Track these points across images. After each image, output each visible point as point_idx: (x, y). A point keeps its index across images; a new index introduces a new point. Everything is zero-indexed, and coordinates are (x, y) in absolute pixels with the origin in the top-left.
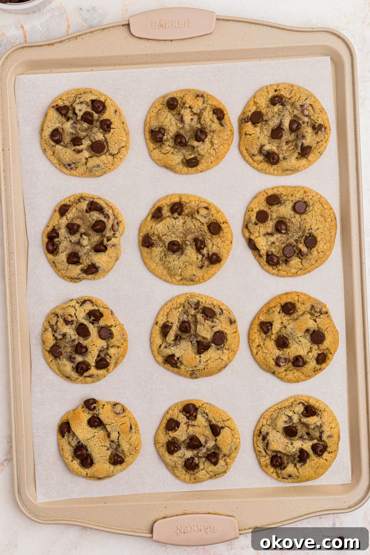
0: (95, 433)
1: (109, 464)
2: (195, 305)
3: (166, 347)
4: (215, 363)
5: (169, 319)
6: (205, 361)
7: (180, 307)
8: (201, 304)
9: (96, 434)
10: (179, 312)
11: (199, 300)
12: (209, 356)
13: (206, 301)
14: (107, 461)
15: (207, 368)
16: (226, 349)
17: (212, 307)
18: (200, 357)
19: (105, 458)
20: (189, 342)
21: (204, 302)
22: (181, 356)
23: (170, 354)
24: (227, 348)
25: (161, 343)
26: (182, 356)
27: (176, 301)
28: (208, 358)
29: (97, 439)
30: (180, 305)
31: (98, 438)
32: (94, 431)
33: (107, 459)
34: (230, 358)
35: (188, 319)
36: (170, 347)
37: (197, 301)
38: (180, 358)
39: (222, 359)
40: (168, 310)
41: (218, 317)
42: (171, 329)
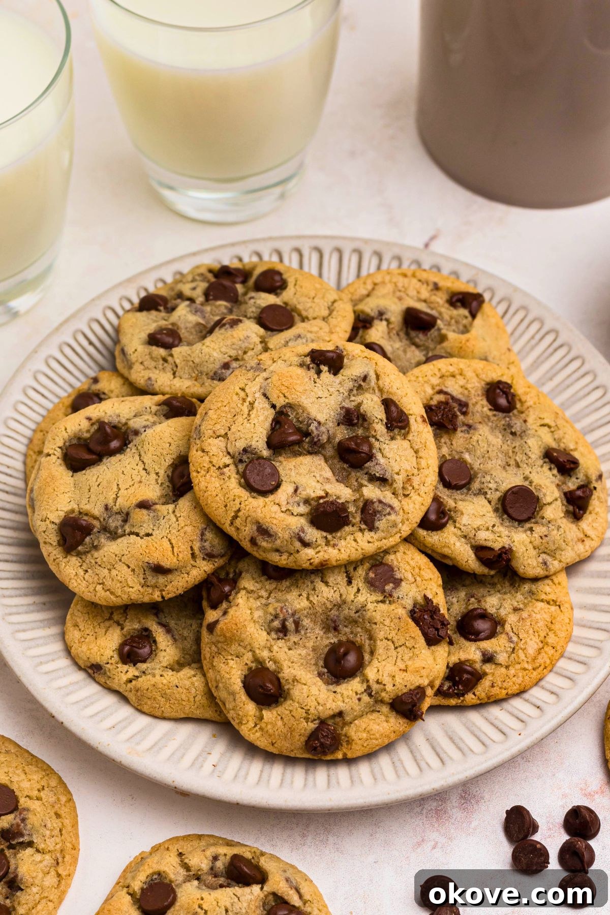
0: (157, 474)
1: (65, 509)
2: (376, 512)
3: (365, 378)
4: (229, 416)
5: (406, 444)
6: (256, 404)
7: (403, 488)
8: (363, 526)
9: (154, 476)
10: (398, 474)
11: (372, 534)
12: (256, 421)
13: (355, 540)
14: (76, 507)
15: (237, 394)
16: (227, 466)
17: (329, 537)
18: (274, 406)
19: (85, 501)
20: (322, 421)
21: (359, 535)
22: (317, 380)
23: (342, 371)
24: (226, 470)
25: (380, 382)
26: (315, 382)
27: (422, 493)
28: (252, 416)
29: (137, 479)
30: (407, 493)
31: (140, 482)
32: (162, 473)
33: (81, 506)
34: (202, 454)
35: (365, 471)
36: (356, 385)
37: (377, 524)
38: (316, 376)
39: (218, 437)
40: (423, 463)
41: (303, 521)
42: (385, 421)
